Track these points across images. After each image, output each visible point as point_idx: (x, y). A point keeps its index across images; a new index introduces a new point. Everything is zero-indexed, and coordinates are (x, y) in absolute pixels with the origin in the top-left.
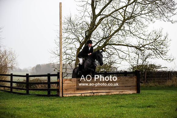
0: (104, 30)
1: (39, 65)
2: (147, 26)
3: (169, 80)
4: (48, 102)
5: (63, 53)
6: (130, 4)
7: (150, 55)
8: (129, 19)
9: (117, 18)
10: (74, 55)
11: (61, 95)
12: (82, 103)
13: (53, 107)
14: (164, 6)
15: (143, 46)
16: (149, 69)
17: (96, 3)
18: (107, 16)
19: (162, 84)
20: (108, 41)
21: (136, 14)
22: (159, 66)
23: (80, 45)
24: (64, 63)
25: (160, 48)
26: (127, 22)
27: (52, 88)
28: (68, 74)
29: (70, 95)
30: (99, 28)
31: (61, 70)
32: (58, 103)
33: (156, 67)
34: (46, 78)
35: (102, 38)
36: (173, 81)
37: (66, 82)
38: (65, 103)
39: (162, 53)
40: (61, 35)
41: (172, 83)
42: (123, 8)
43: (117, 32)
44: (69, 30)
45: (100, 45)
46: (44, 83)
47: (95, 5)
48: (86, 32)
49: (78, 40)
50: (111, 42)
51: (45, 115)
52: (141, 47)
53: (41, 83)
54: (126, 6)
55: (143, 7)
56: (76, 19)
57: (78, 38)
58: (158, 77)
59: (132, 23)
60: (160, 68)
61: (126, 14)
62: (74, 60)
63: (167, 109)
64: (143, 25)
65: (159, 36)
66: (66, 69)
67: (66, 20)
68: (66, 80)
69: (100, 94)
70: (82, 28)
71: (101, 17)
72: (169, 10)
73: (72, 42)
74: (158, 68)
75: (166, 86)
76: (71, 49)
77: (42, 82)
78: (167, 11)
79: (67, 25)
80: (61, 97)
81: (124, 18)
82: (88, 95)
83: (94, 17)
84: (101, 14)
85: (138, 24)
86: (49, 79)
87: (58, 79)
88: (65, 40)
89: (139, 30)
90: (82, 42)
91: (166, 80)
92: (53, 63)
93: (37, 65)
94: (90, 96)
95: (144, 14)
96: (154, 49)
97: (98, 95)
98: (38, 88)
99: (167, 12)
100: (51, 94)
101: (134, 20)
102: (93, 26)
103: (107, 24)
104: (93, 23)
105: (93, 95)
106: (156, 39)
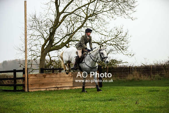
0: (67, 27)
1: (6, 61)
2: (108, 23)
3: (130, 74)
4: (14, 97)
5: (28, 49)
6: (92, 2)
7: (111, 50)
8: (91, 16)
9: (80, 15)
10: (39, 51)
11: (26, 90)
12: (46, 97)
13: (19, 102)
14: (124, 3)
15: (105, 42)
16: (110, 64)
17: (60, 1)
18: (70, 14)
19: (123, 78)
20: (71, 37)
21: (98, 12)
22: (120, 61)
23: (45, 42)
24: (29, 59)
25: (121, 44)
26: (89, 20)
27: (18, 83)
28: (33, 70)
29: (35, 90)
30: (63, 25)
31: (26, 66)
32: (24, 98)
33: (117, 62)
34: (12, 74)
35: (65, 35)
36: (134, 75)
37: (31, 77)
38: (30, 98)
39: (123, 49)
40: (26, 33)
41: (133, 77)
42: (86, 6)
43: (80, 29)
44: (34, 27)
45: (64, 42)
46: (10, 79)
47: (58, 3)
48: (50, 29)
49: (43, 37)
50: (74, 39)
51: (11, 110)
52: (102, 43)
53: (7, 79)
54: (89, 4)
55: (105, 4)
56: (41, 16)
57: (43, 34)
58: (120, 72)
59: (94, 20)
60: (121, 63)
61: (88, 12)
62: (39, 56)
63: (128, 102)
64: (105, 22)
65: (120, 32)
66: (31, 65)
67: (31, 18)
68: (32, 75)
69: (64, 88)
70: (47, 25)
71: (65, 15)
72: (130, 7)
73: (37, 39)
74: (119, 63)
75: (127, 80)
76: (36, 45)
77: (9, 78)
78: (127, 8)
79: (32, 22)
80: (26, 92)
81: (87, 15)
82: (53, 89)
83: (58, 14)
84: (65, 11)
85: (100, 21)
86: (15, 74)
87: (23, 75)
88: (30, 37)
89: (100, 27)
90: (46, 39)
91: (127, 74)
92: (18, 59)
93: (4, 61)
94: (55, 90)
95: (106, 11)
96: (115, 45)
97: (62, 90)
98: (5, 83)
99: (127, 10)
100: (17, 89)
101: (96, 17)
102: (57, 24)
103: (70, 21)
104: (57, 20)
105: (57, 89)
106: (117, 36)
